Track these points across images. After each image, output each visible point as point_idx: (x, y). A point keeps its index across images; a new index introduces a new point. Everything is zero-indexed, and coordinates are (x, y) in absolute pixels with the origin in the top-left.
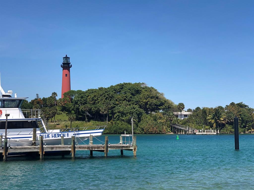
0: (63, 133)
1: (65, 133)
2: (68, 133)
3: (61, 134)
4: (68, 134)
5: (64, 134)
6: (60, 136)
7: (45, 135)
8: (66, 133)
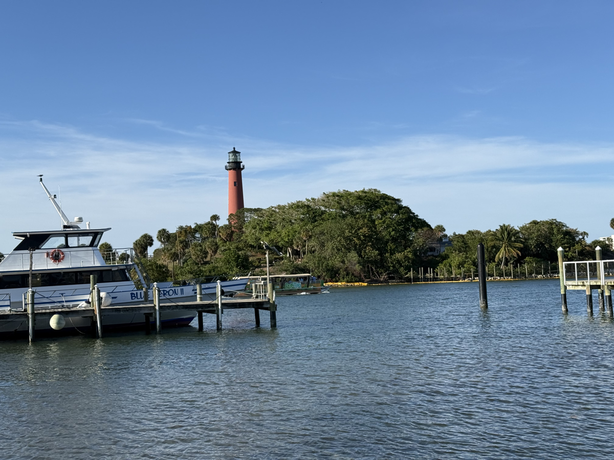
0: (173, 289)
1: (176, 288)
2: (182, 288)
3: (169, 291)
4: (182, 290)
5: (175, 290)
6: (167, 294)
7: (141, 293)
8: (179, 289)
